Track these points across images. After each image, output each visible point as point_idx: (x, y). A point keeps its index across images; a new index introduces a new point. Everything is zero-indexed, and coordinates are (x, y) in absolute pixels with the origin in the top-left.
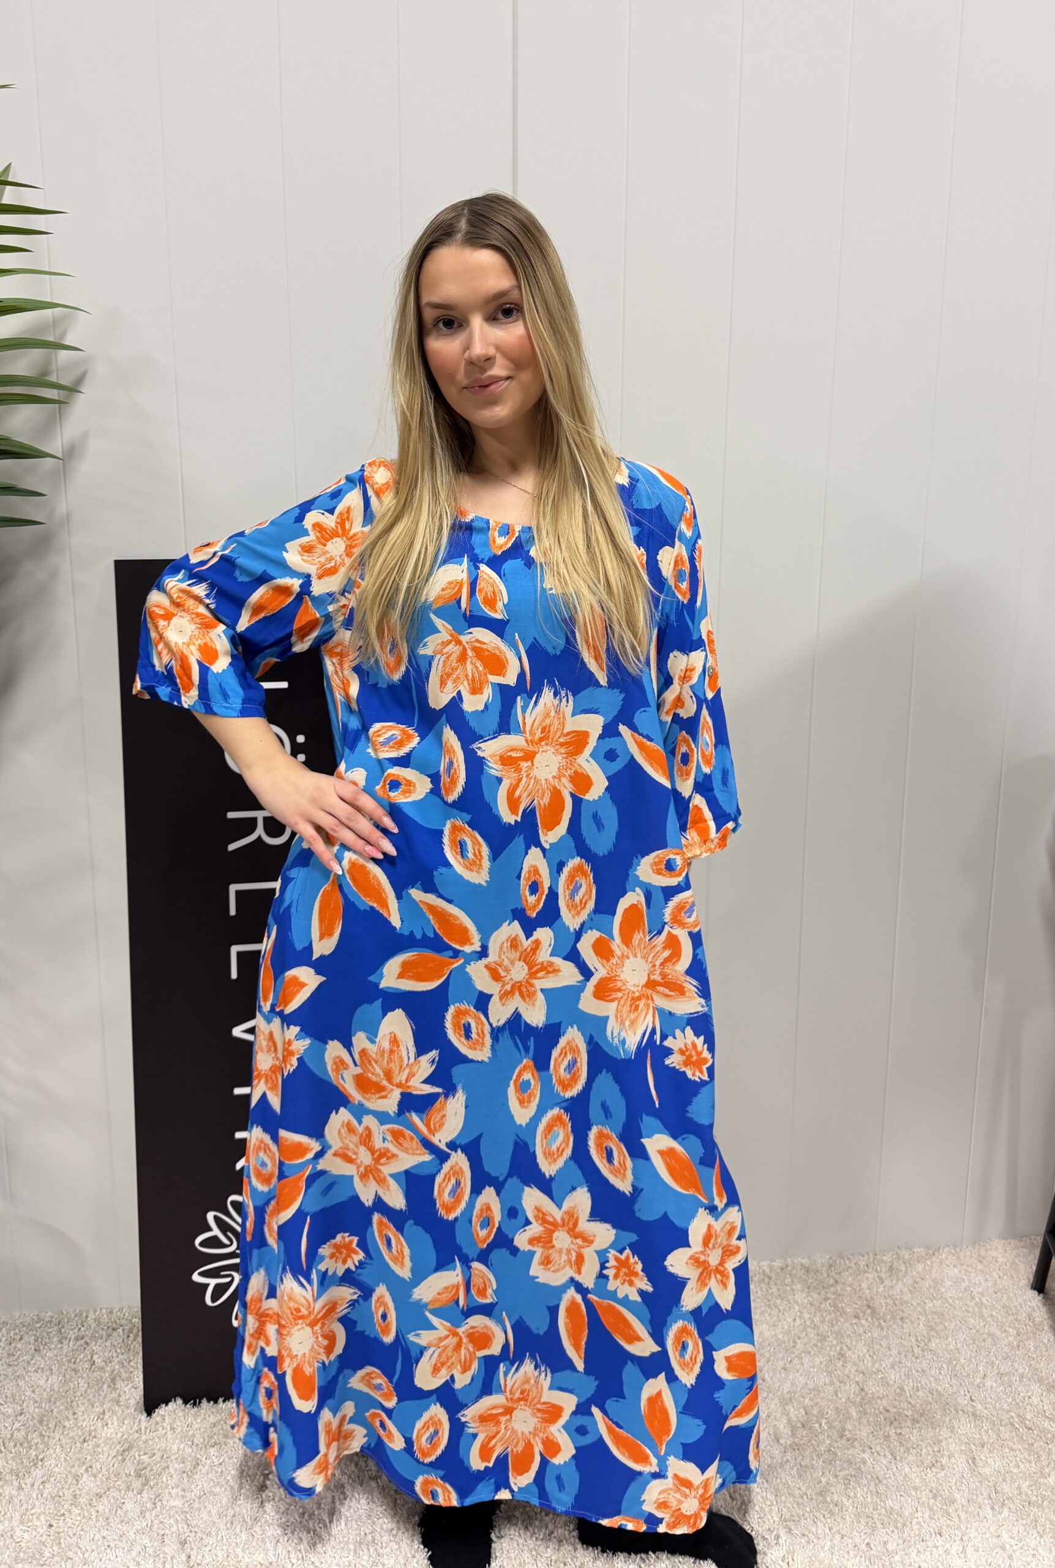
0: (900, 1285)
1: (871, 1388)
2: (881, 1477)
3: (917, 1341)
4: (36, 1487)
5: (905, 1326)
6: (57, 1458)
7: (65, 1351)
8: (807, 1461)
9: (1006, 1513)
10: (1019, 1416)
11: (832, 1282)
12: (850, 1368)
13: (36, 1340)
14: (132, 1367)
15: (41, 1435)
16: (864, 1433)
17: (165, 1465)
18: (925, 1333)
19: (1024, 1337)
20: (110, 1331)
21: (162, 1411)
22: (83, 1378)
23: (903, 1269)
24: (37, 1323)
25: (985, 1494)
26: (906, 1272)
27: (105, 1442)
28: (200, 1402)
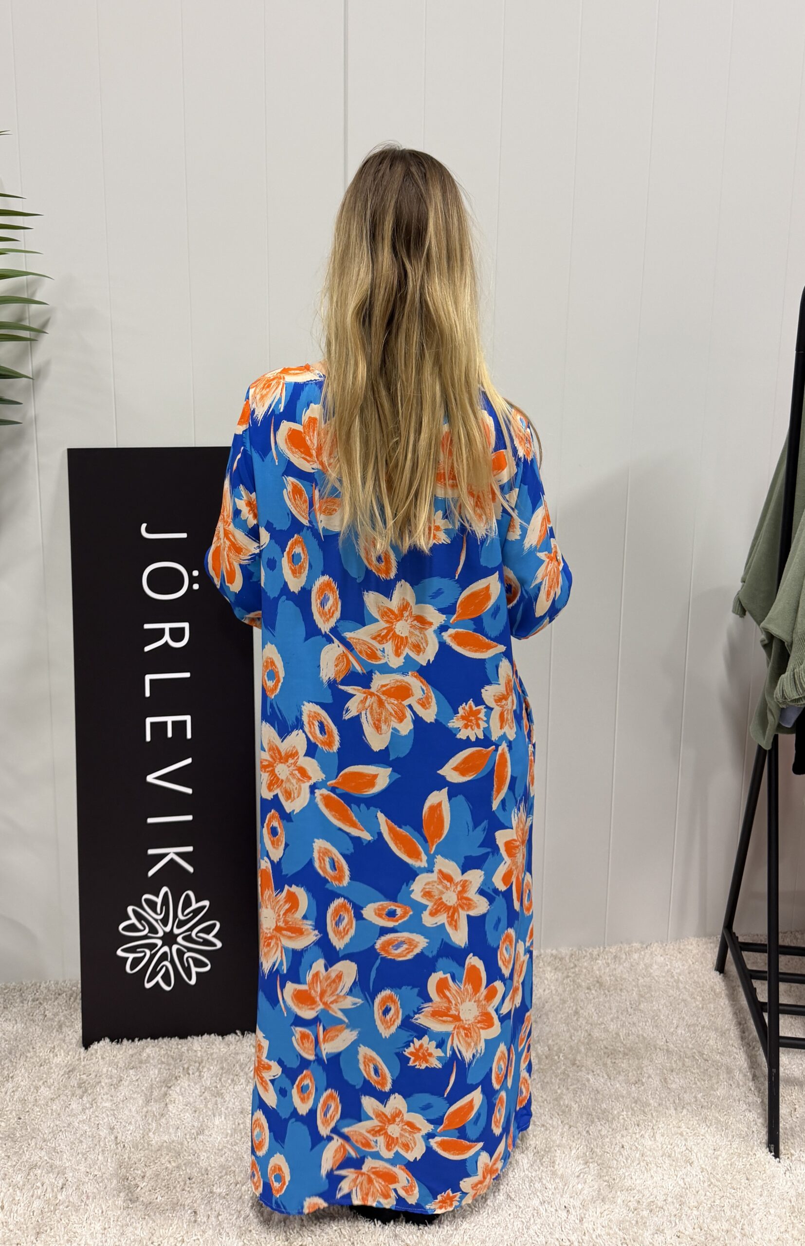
0: (621, 967)
1: (596, 1034)
2: (599, 1090)
3: (631, 1004)
4: (8, 1093)
5: (623, 994)
6: (23, 1076)
7: (25, 1008)
9: (685, 1111)
10: (699, 1052)
11: (573, 965)
12: (582, 1021)
15: (11, 1061)
16: (589, 1062)
17: (98, 1080)
18: (636, 999)
19: (707, 1002)
20: (57, 996)
21: (95, 1046)
22: (39, 1025)
23: (624, 957)
25: (671, 1100)
26: (626, 959)
27: (56, 1067)
28: (122, 1041)
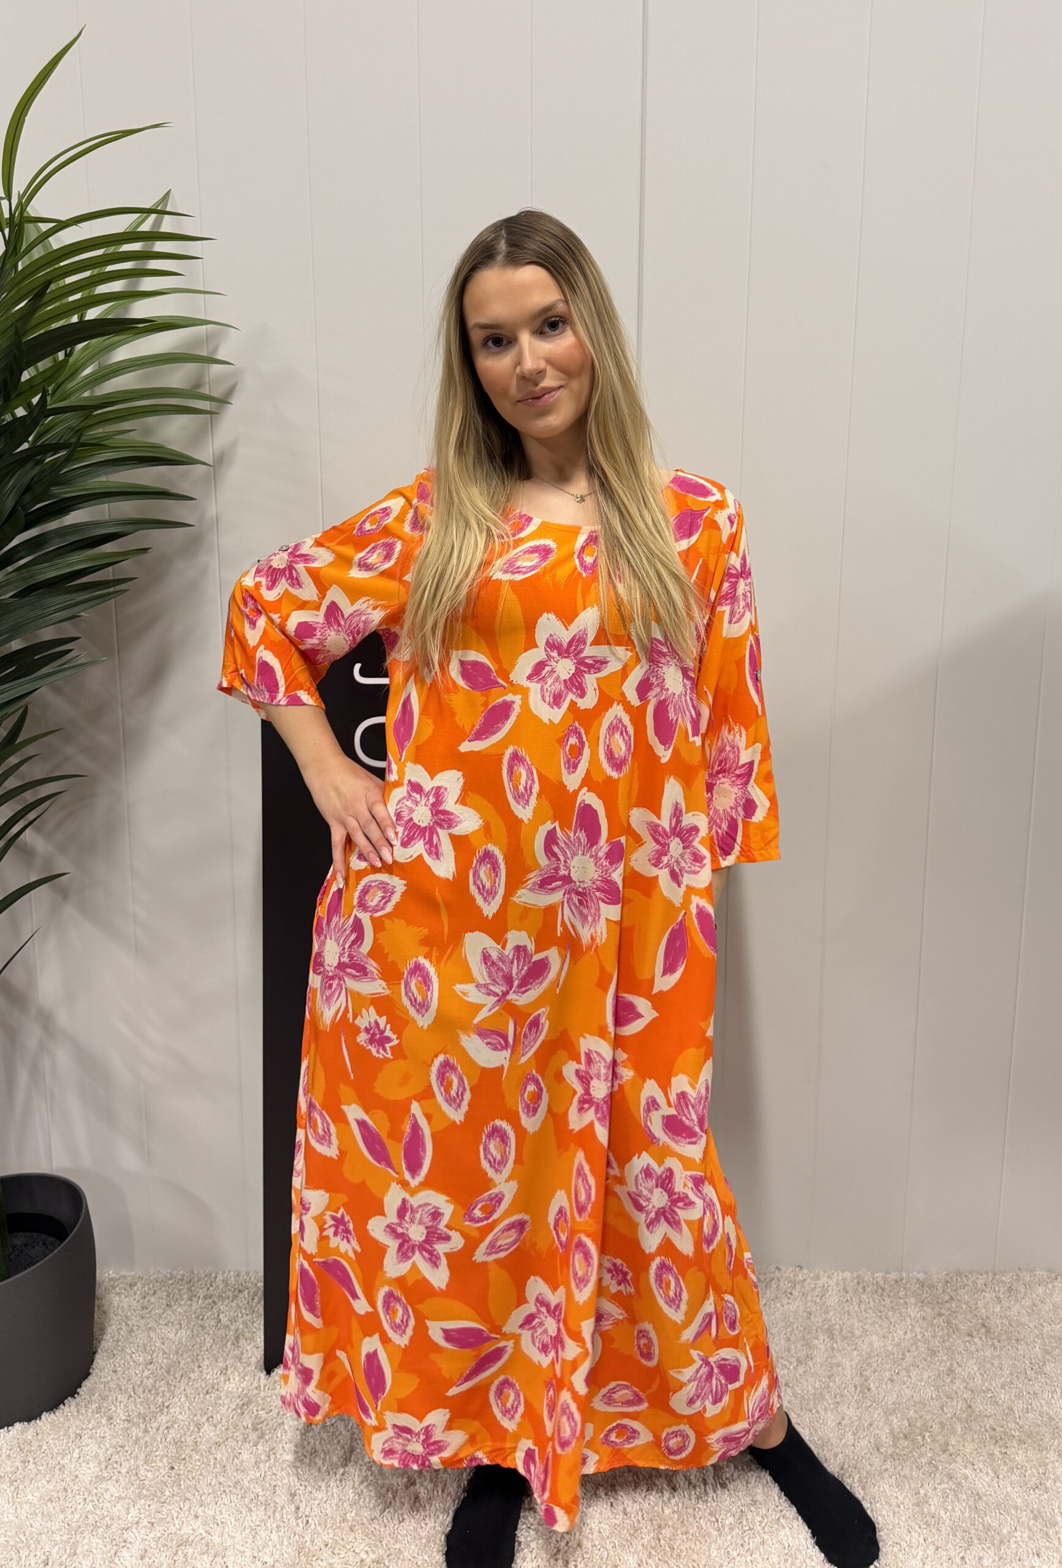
0: (1018, 1306)
1: (979, 1406)
2: (981, 1494)
3: (1031, 1363)
4: (161, 1431)
5: (1020, 1347)
6: (182, 1406)
7: (194, 1308)
8: (906, 1471)
11: (947, 1298)
12: (959, 1385)
13: (168, 1296)
14: (256, 1328)
16: (967, 1449)
17: (280, 1421)
22: (209, 1334)
23: (1023, 1290)
24: (169, 1279)
26: (1025, 1294)
27: (227, 1397)
